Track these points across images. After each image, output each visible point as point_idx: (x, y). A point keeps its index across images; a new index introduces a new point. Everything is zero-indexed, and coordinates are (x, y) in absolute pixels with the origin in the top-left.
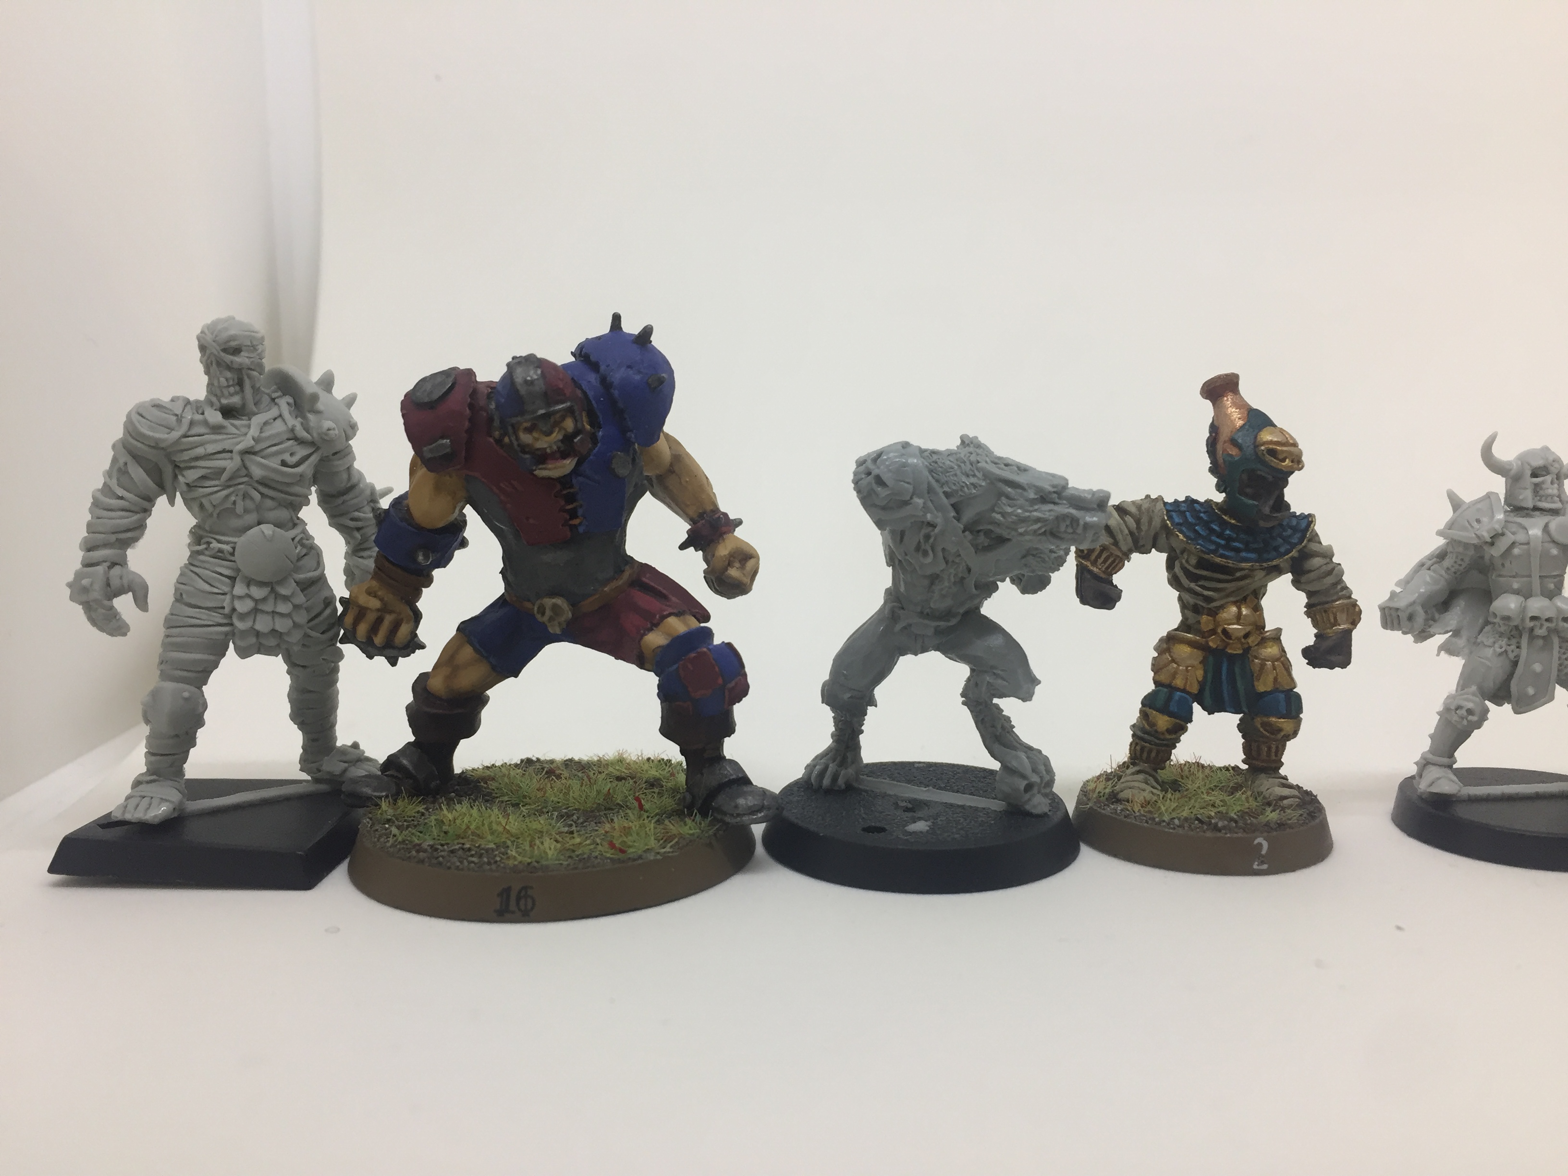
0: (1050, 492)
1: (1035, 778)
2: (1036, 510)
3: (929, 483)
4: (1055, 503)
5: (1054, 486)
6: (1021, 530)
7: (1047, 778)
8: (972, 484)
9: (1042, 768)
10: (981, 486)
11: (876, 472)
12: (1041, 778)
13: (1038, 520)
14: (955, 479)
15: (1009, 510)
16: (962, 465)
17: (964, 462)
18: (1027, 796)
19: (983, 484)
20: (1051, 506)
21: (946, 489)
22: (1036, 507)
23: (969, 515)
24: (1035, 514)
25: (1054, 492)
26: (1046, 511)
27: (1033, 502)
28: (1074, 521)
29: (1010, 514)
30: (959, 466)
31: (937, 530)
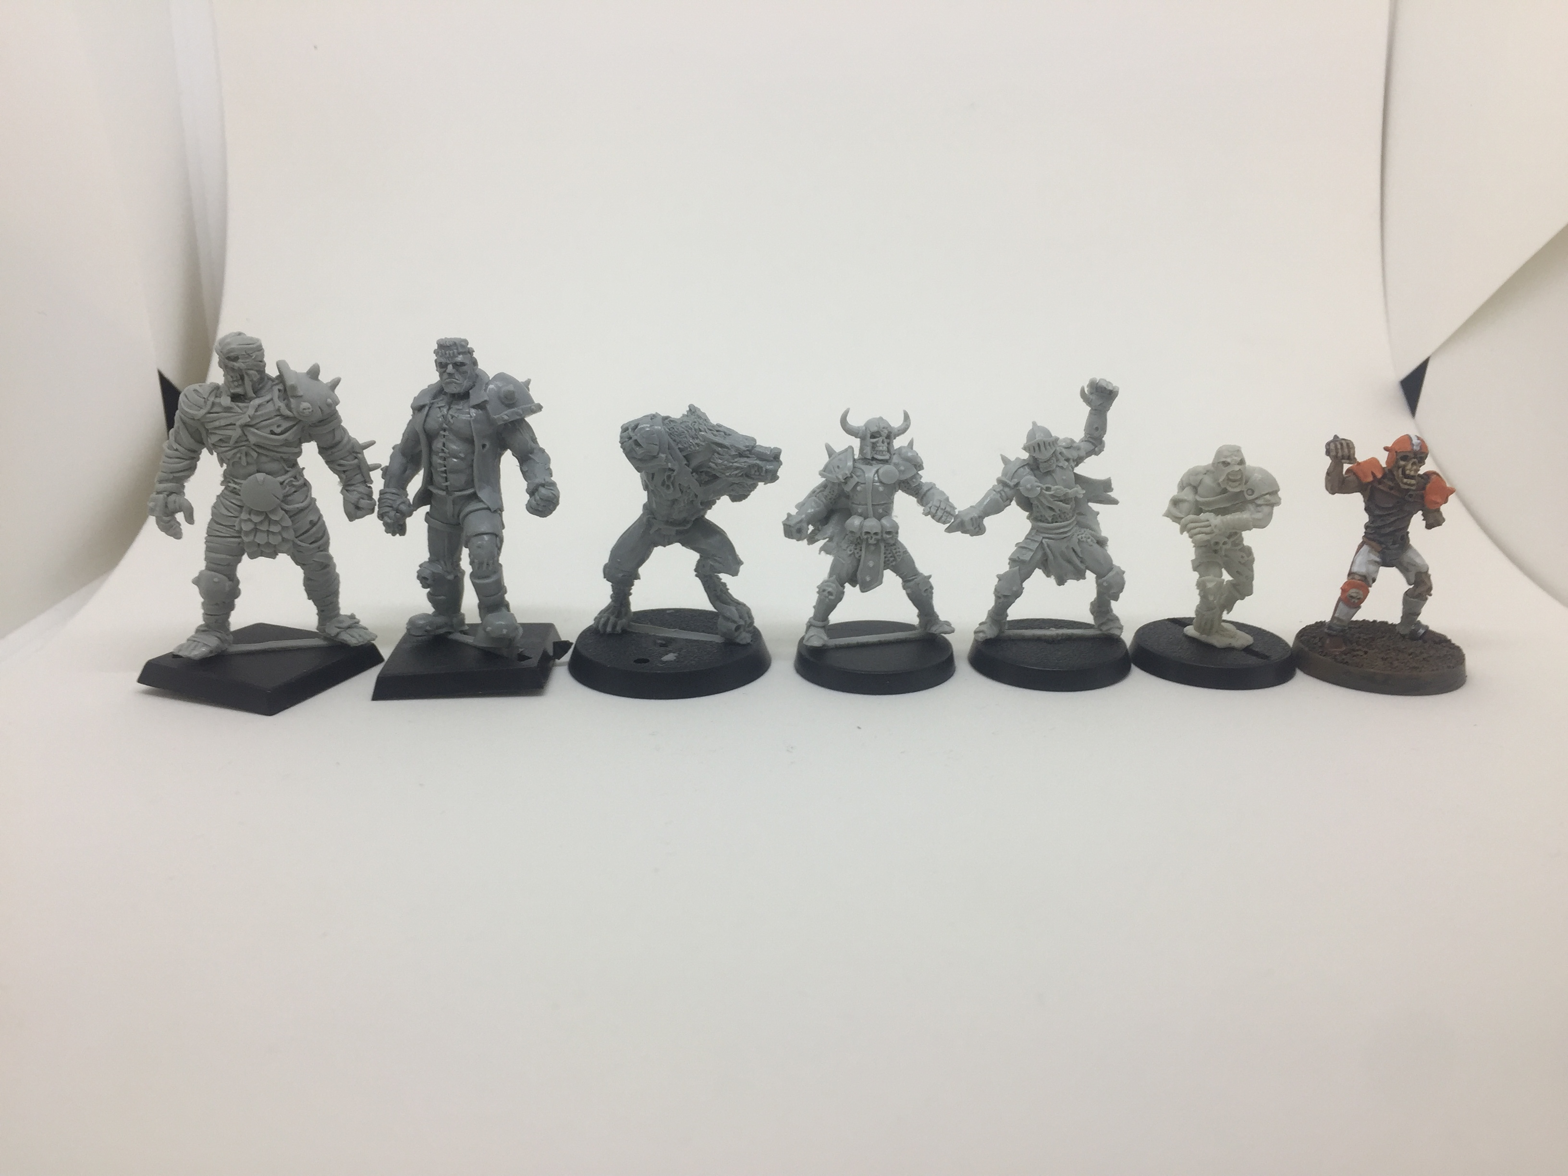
0: (744, 451)
1: (742, 623)
2: (736, 462)
3: (669, 444)
4: (748, 457)
5: (747, 447)
6: (728, 474)
7: (749, 621)
8: (696, 444)
9: (746, 616)
10: (702, 445)
11: (635, 438)
12: (746, 621)
13: (737, 468)
14: (685, 439)
15: (720, 461)
16: (690, 431)
17: (691, 429)
18: (736, 634)
19: (703, 444)
20: (745, 459)
21: (680, 446)
22: (736, 460)
23: (695, 463)
24: (735, 464)
25: (747, 450)
26: (742, 462)
27: (734, 457)
28: (759, 468)
29: (721, 464)
30: (688, 431)
31: (675, 473)
